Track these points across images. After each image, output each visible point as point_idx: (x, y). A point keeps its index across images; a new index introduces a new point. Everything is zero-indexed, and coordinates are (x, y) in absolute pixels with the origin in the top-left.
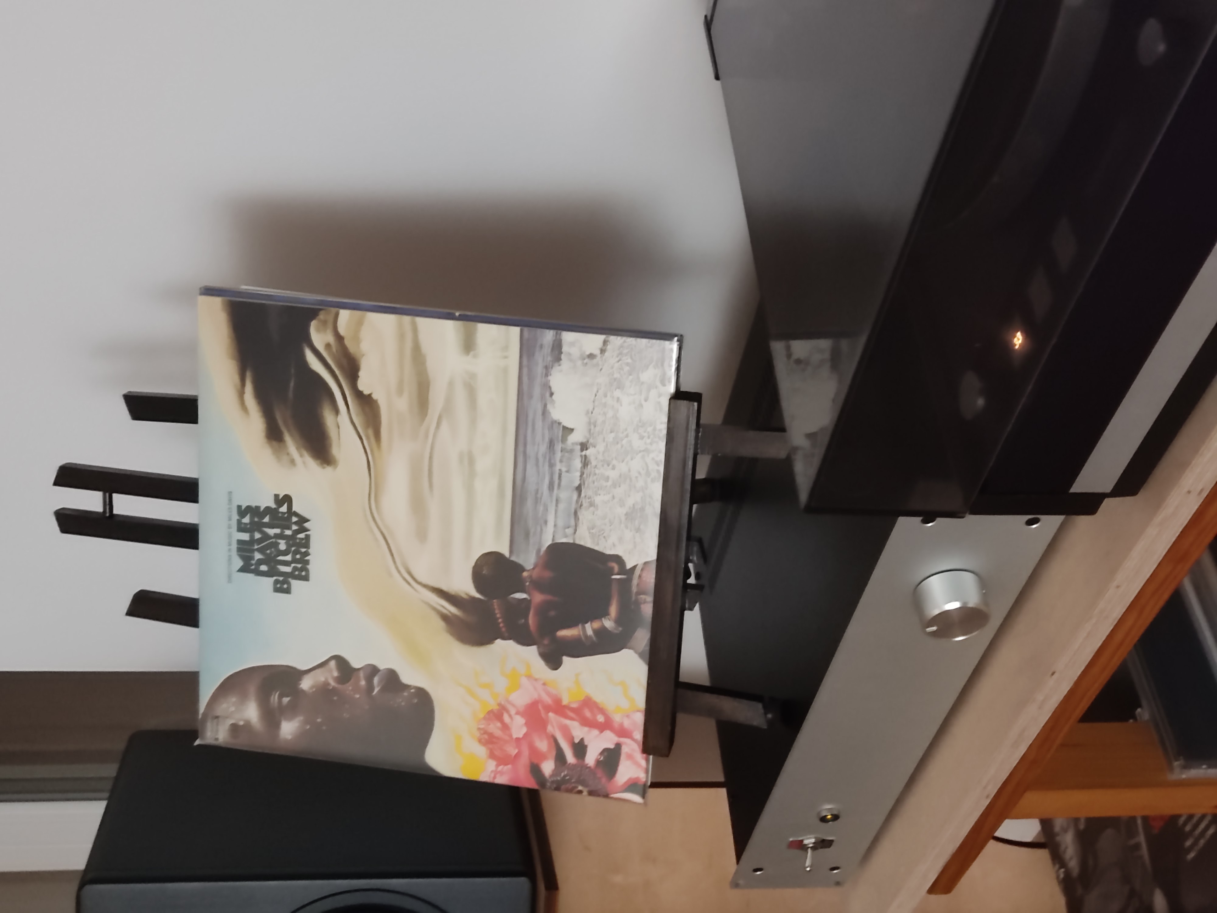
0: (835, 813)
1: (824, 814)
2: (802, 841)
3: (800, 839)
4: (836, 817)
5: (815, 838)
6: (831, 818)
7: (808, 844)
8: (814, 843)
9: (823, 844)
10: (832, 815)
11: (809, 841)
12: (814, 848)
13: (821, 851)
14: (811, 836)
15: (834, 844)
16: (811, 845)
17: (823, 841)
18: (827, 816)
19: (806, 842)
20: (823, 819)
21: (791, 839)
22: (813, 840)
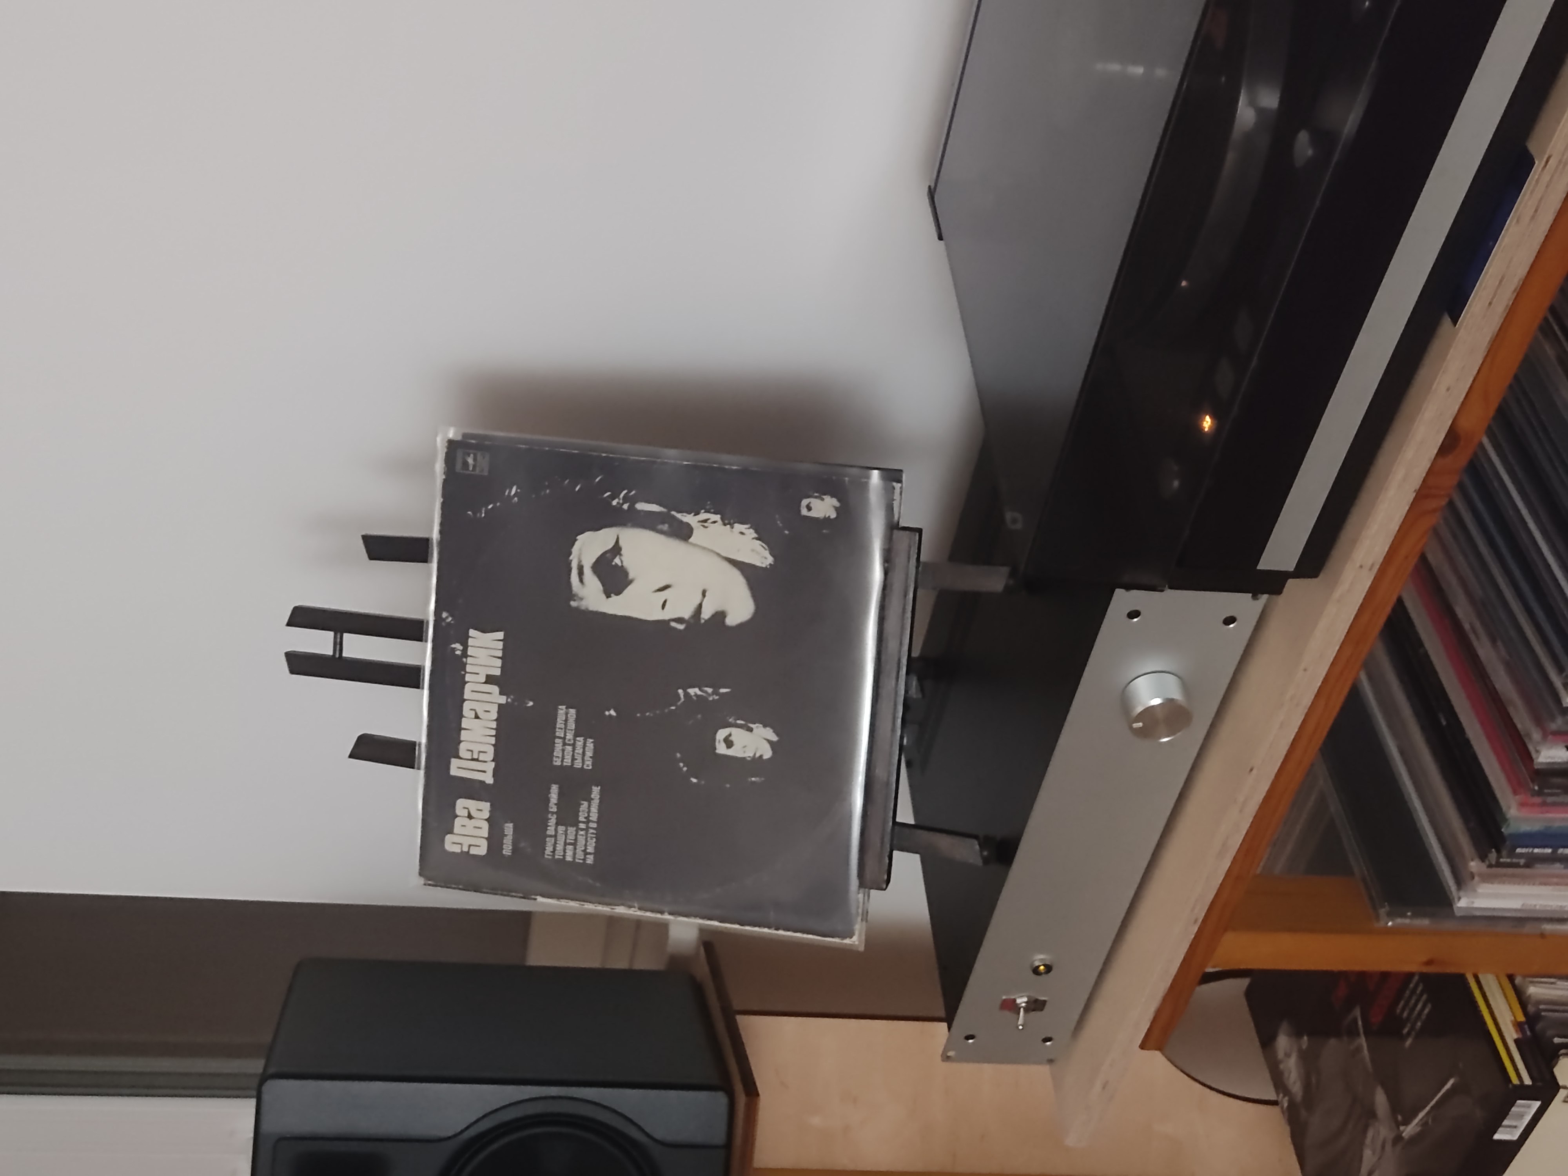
0: (1048, 963)
1: (1037, 963)
2: (1015, 1000)
3: (1013, 997)
4: (1049, 968)
5: (1028, 997)
6: (1044, 969)
7: (1021, 1003)
8: (1026, 1002)
9: (1036, 1005)
10: (1044, 965)
11: (1022, 1001)
12: (1027, 1010)
13: (1033, 1014)
14: (1023, 994)
15: (1048, 1004)
16: (1024, 1005)
17: (1036, 1001)
18: (1040, 966)
19: (1019, 1001)
20: (1036, 971)
21: (1004, 997)
22: (1025, 999)
